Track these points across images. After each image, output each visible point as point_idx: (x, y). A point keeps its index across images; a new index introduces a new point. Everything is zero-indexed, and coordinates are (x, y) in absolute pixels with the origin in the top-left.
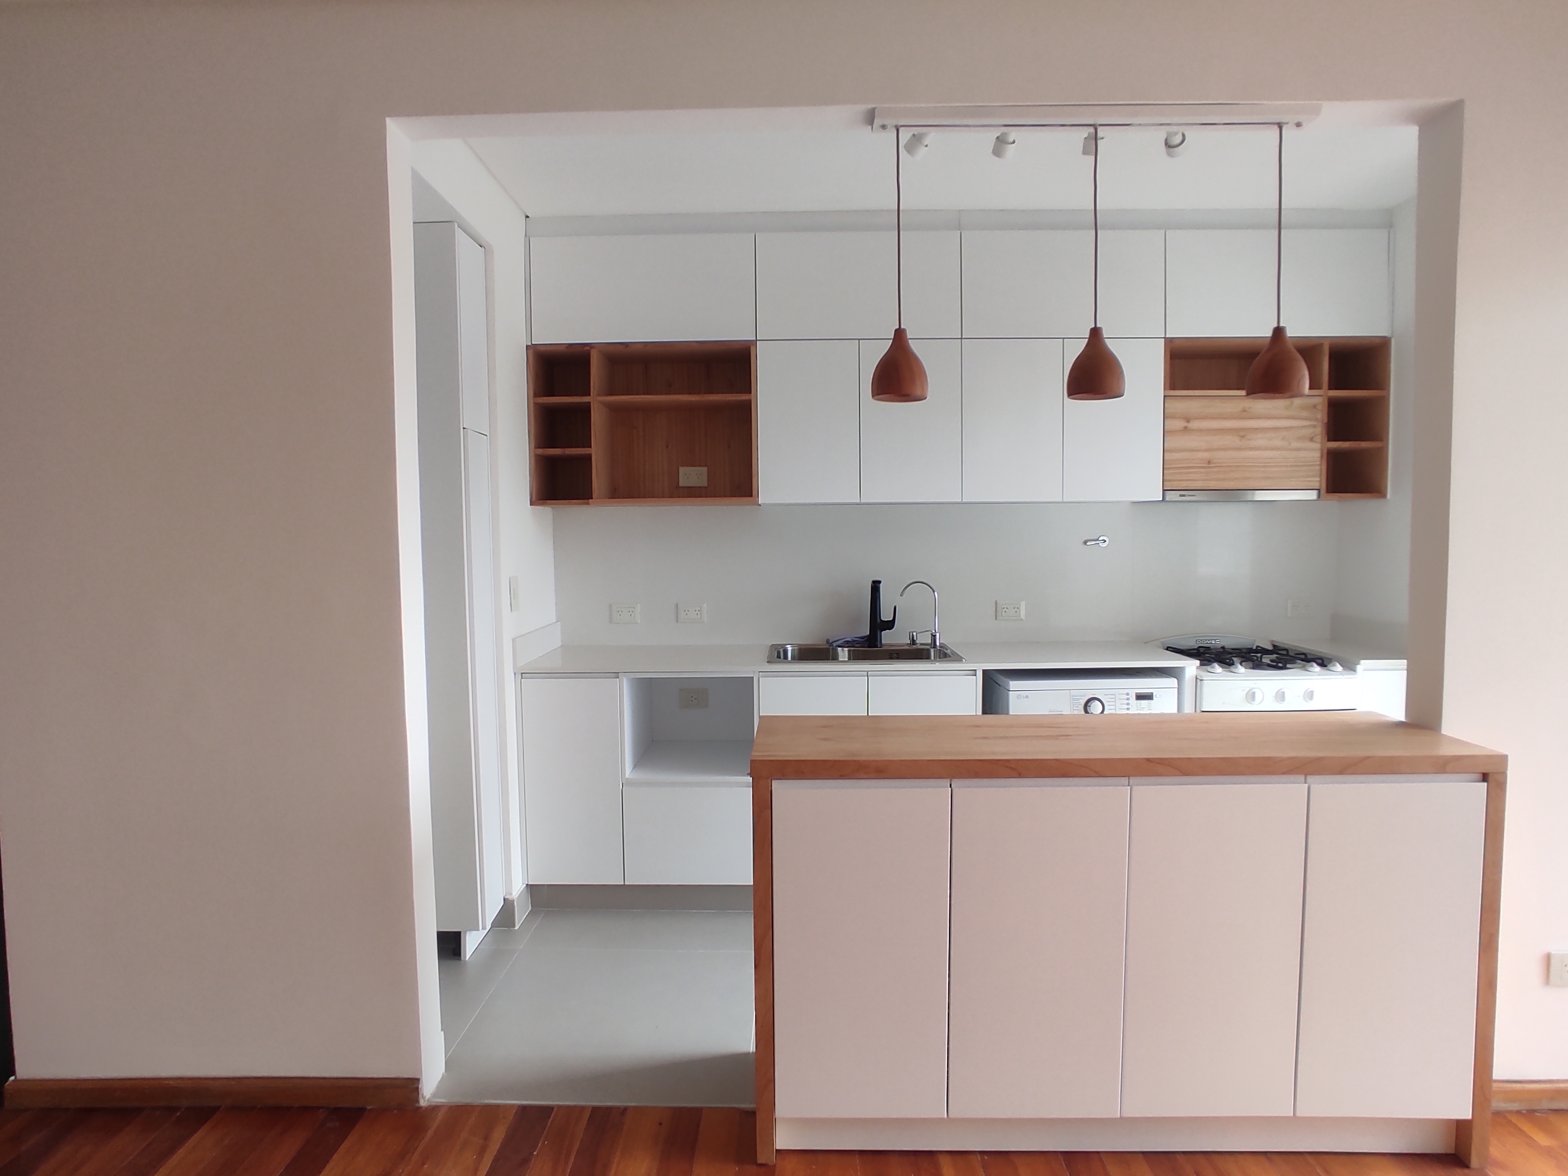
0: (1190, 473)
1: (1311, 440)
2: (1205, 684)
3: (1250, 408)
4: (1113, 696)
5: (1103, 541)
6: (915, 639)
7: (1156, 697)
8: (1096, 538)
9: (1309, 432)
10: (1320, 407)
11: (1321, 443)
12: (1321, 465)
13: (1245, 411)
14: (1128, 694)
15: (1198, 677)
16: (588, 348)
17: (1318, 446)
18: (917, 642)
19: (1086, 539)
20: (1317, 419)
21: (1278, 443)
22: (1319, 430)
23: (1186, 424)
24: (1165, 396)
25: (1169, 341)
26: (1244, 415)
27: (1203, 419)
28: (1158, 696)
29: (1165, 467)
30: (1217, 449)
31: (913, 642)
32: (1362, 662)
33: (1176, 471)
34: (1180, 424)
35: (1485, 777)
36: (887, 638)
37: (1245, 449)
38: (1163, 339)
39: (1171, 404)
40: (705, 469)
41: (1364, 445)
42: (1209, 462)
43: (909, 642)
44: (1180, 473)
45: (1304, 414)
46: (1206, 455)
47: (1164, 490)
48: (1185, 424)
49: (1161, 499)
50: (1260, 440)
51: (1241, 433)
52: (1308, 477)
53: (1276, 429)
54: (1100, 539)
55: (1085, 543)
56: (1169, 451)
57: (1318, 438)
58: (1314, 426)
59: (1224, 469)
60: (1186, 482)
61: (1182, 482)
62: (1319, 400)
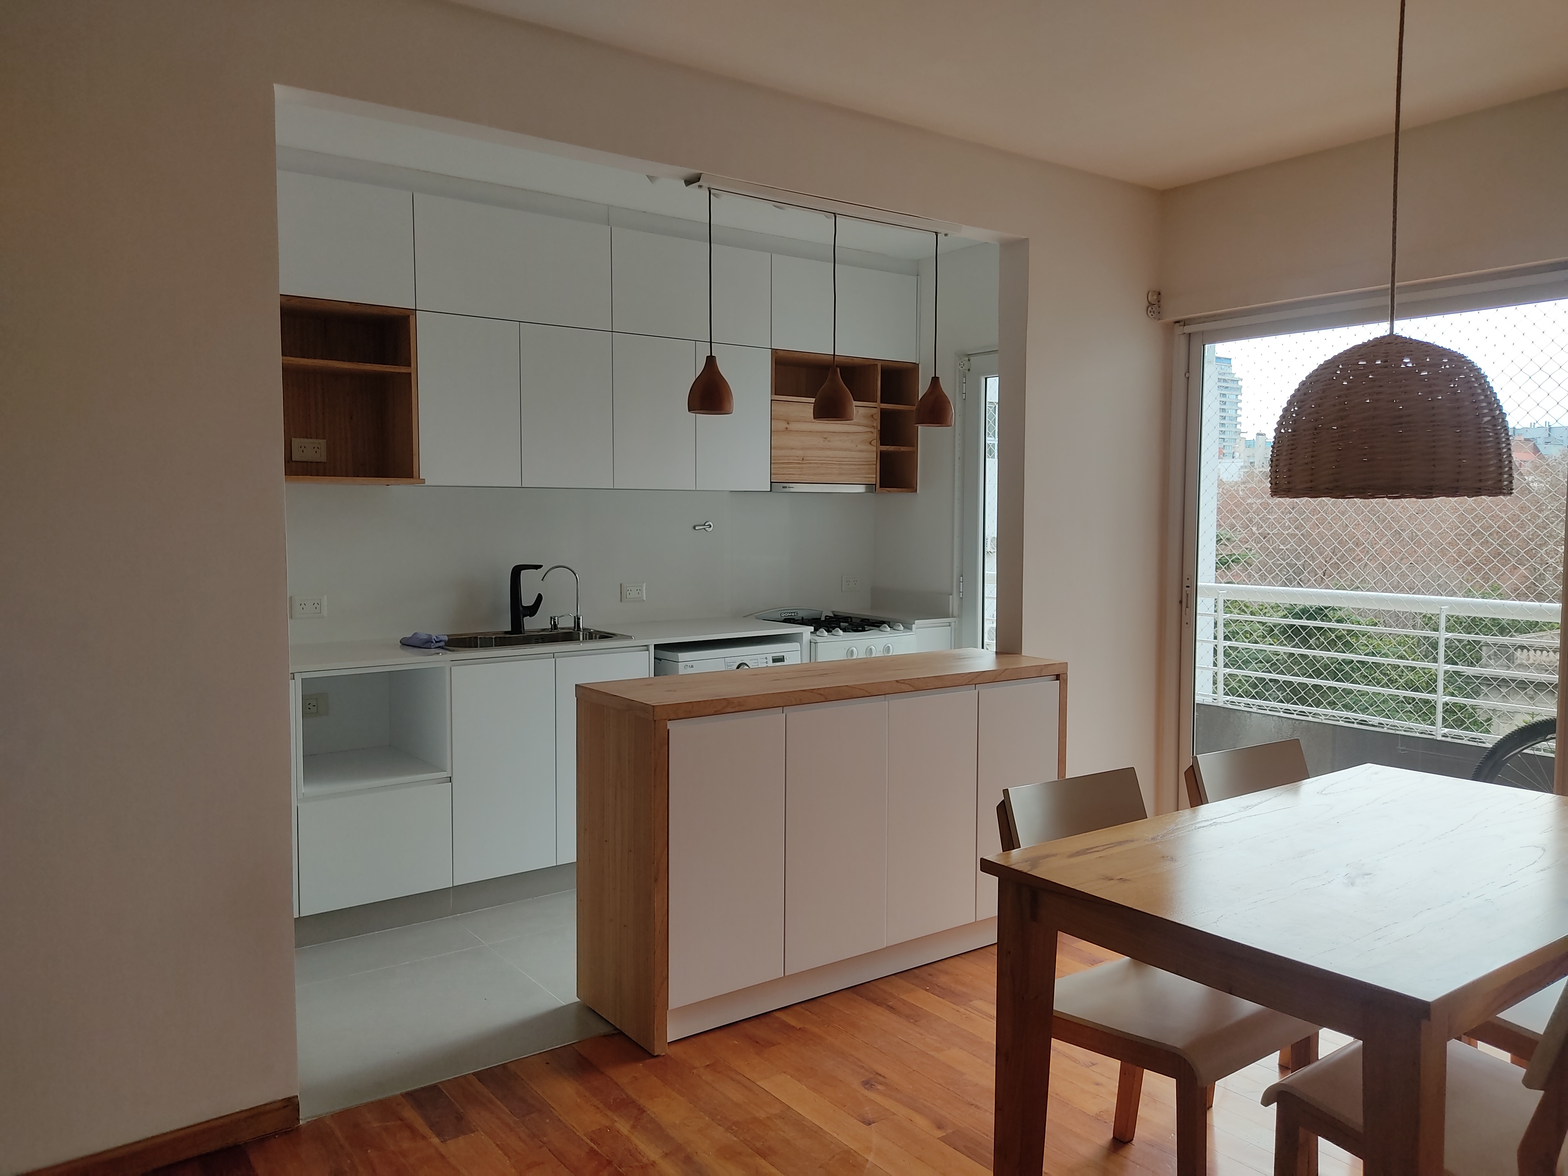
0: (790, 468)
1: (870, 443)
2: (819, 645)
4: (756, 661)
5: (708, 526)
6: (557, 623)
7: (786, 659)
8: (703, 524)
9: (869, 436)
10: (875, 417)
11: (876, 446)
12: (875, 464)
14: (766, 658)
15: (812, 641)
17: (875, 449)
18: (559, 626)
19: (695, 524)
20: (873, 427)
22: (875, 435)
23: (787, 426)
24: (771, 400)
25: (774, 351)
27: (800, 421)
28: (787, 658)
29: (772, 462)
30: (808, 448)
31: (555, 626)
32: (916, 621)
33: (781, 466)
34: (782, 425)
35: (1058, 677)
36: (530, 624)
37: (826, 449)
38: (770, 350)
39: (778, 408)
40: (323, 442)
41: (903, 449)
42: (802, 459)
43: (550, 627)
44: (783, 468)
46: (800, 453)
47: (771, 482)
49: (769, 490)
51: (824, 435)
52: (863, 474)
53: (849, 433)
54: (707, 524)
55: (694, 528)
56: (775, 448)
57: (874, 442)
58: (872, 433)
59: (812, 465)
60: (788, 476)
61: (784, 476)
62: (874, 411)
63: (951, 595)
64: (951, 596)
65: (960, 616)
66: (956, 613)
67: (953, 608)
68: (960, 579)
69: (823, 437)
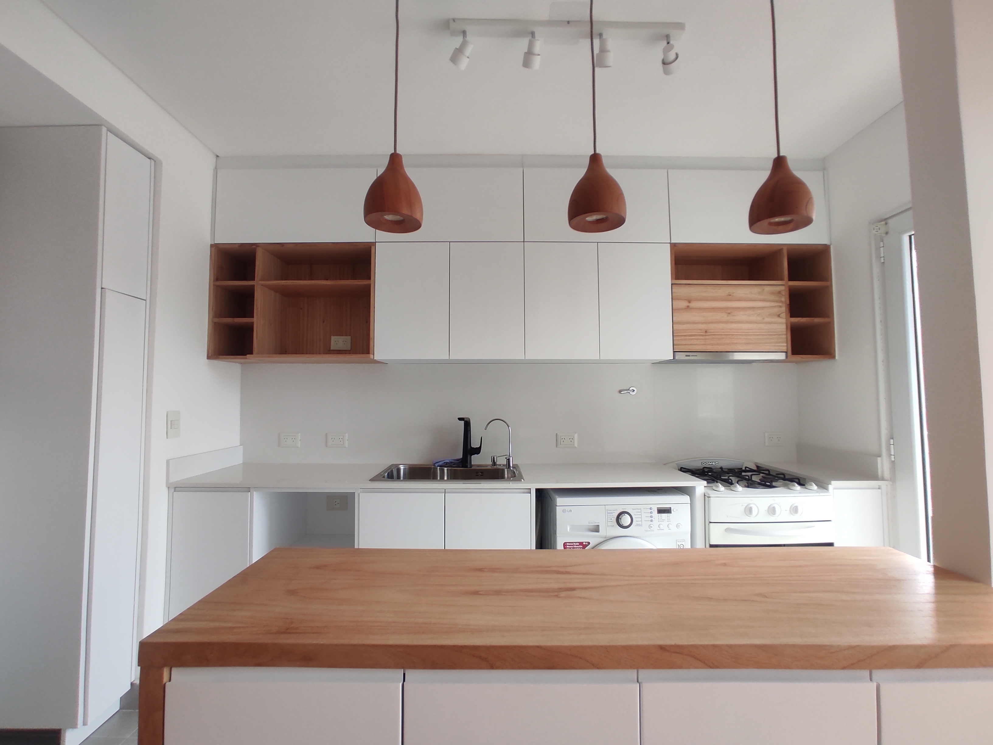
0: (691, 339)
1: (779, 316)
3: (733, 293)
4: (639, 511)
5: (632, 391)
6: (495, 461)
7: (673, 511)
8: (628, 388)
9: (777, 310)
10: (783, 293)
11: (786, 318)
12: (787, 334)
13: (730, 295)
14: (651, 509)
15: (706, 495)
16: (254, 247)
17: (784, 321)
18: (497, 463)
19: (621, 389)
20: (781, 302)
21: (754, 318)
22: (783, 309)
24: (672, 284)
25: (673, 246)
26: (729, 298)
27: (701, 300)
28: (675, 510)
29: (674, 335)
30: (712, 323)
31: (494, 463)
32: (833, 482)
33: (680, 338)
34: (684, 304)
36: (476, 460)
37: (732, 322)
38: (669, 244)
39: (678, 290)
40: (349, 338)
41: (817, 320)
42: (706, 332)
43: (491, 464)
44: (686, 340)
45: (773, 297)
46: (704, 326)
47: (674, 352)
48: (687, 304)
49: (673, 358)
50: (741, 316)
51: (728, 311)
52: (777, 343)
53: (753, 308)
55: (620, 392)
56: (675, 323)
57: (783, 315)
58: (780, 307)
59: (716, 337)
60: (690, 346)
61: (687, 346)
62: (782, 288)
63: (880, 456)
64: (879, 459)
65: (893, 479)
66: (887, 474)
67: (882, 469)
68: (889, 441)
69: (726, 313)
